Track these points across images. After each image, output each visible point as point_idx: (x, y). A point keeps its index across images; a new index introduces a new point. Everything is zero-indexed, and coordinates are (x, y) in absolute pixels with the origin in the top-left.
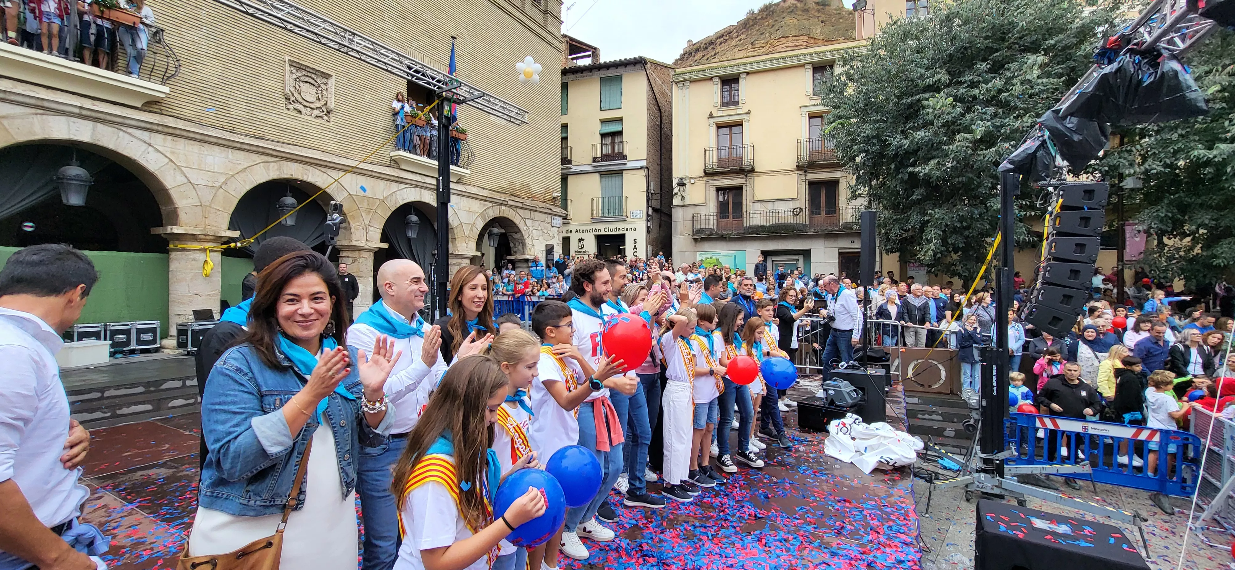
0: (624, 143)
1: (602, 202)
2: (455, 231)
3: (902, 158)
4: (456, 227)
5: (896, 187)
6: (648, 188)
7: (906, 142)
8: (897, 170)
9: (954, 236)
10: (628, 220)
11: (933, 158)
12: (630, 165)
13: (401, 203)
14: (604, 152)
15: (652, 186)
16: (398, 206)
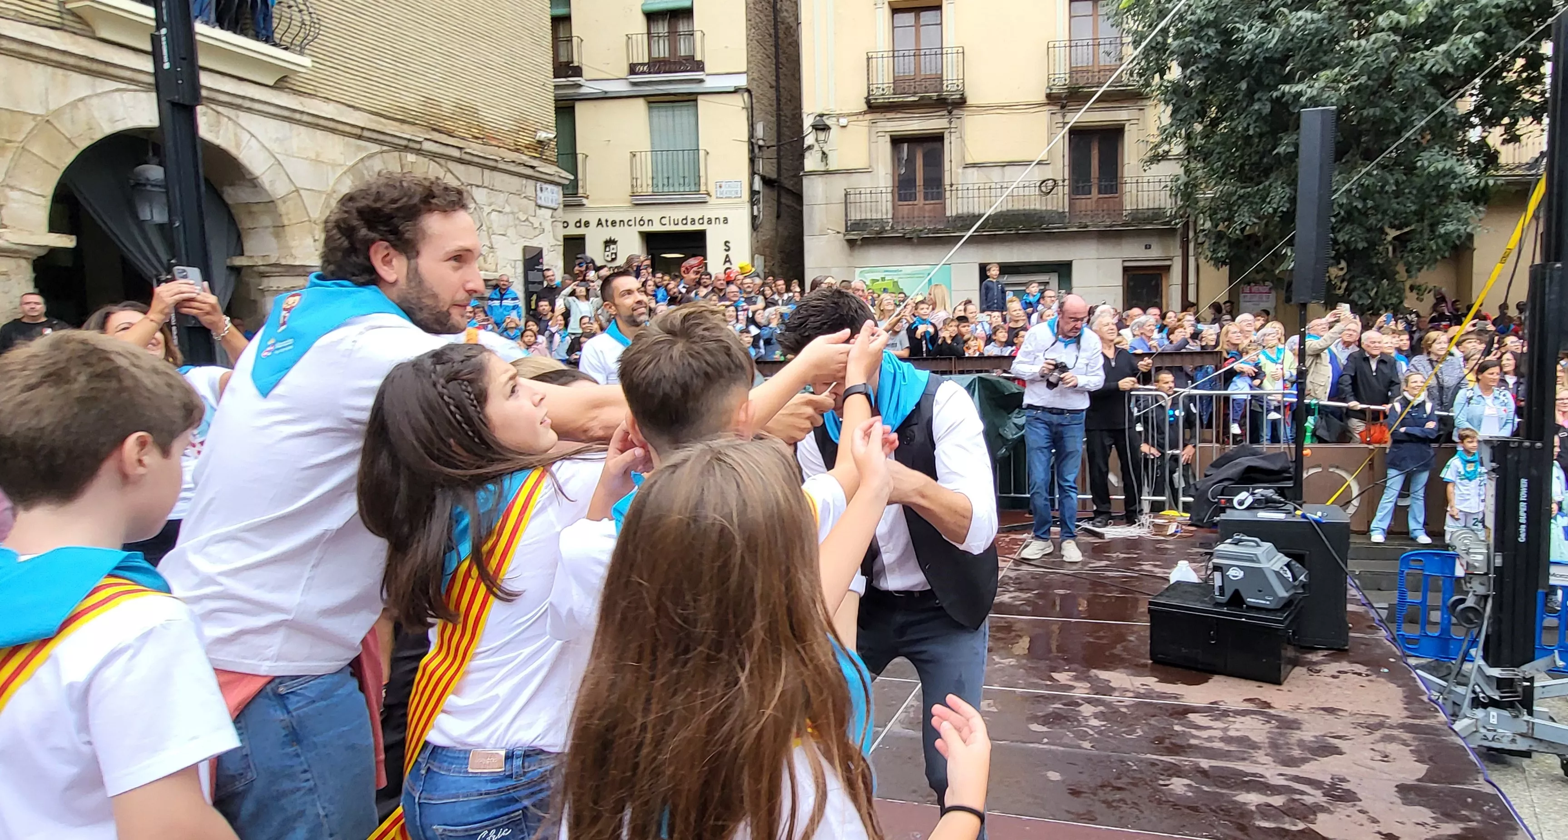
0: (698, 35)
1: (654, 163)
2: (282, 208)
3: (1261, 69)
4: (284, 199)
5: (1247, 129)
6: (751, 135)
7: (1273, 37)
8: (1250, 94)
9: (1348, 227)
10: (712, 201)
11: (1326, 66)
12: (711, 83)
13: (108, 129)
14: (655, 55)
15: (760, 131)
16: (98, 136)
